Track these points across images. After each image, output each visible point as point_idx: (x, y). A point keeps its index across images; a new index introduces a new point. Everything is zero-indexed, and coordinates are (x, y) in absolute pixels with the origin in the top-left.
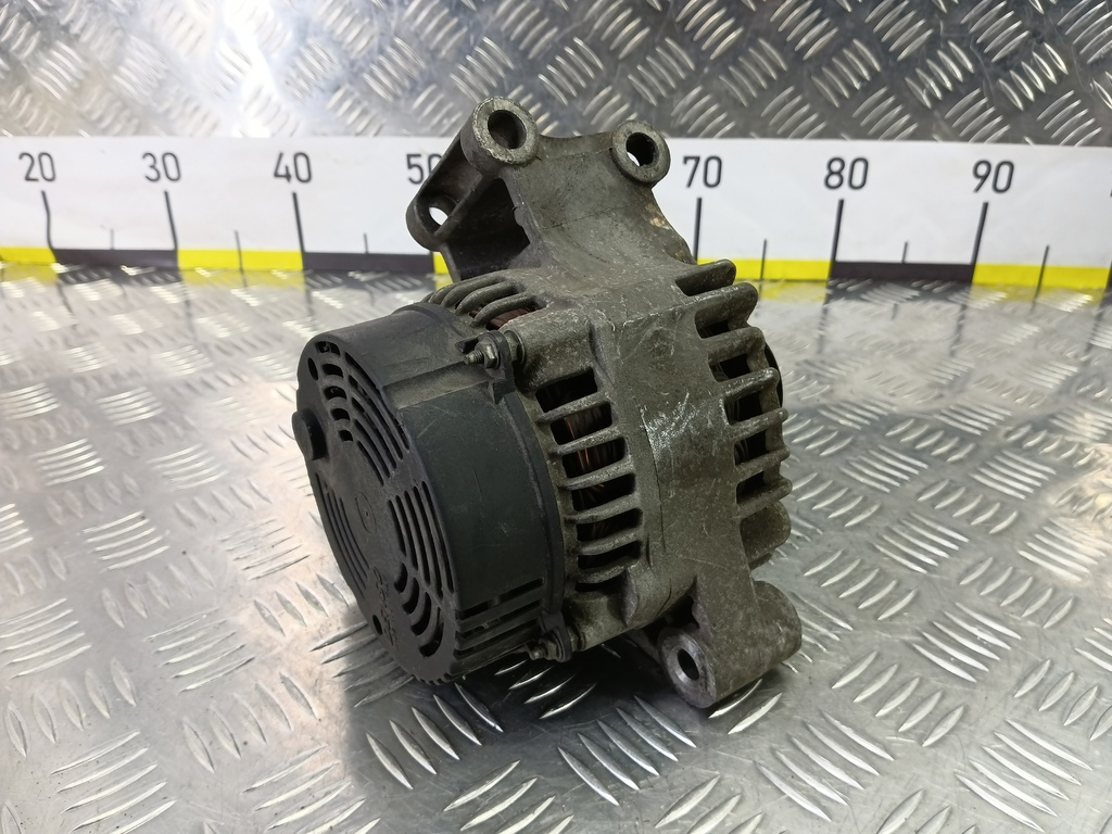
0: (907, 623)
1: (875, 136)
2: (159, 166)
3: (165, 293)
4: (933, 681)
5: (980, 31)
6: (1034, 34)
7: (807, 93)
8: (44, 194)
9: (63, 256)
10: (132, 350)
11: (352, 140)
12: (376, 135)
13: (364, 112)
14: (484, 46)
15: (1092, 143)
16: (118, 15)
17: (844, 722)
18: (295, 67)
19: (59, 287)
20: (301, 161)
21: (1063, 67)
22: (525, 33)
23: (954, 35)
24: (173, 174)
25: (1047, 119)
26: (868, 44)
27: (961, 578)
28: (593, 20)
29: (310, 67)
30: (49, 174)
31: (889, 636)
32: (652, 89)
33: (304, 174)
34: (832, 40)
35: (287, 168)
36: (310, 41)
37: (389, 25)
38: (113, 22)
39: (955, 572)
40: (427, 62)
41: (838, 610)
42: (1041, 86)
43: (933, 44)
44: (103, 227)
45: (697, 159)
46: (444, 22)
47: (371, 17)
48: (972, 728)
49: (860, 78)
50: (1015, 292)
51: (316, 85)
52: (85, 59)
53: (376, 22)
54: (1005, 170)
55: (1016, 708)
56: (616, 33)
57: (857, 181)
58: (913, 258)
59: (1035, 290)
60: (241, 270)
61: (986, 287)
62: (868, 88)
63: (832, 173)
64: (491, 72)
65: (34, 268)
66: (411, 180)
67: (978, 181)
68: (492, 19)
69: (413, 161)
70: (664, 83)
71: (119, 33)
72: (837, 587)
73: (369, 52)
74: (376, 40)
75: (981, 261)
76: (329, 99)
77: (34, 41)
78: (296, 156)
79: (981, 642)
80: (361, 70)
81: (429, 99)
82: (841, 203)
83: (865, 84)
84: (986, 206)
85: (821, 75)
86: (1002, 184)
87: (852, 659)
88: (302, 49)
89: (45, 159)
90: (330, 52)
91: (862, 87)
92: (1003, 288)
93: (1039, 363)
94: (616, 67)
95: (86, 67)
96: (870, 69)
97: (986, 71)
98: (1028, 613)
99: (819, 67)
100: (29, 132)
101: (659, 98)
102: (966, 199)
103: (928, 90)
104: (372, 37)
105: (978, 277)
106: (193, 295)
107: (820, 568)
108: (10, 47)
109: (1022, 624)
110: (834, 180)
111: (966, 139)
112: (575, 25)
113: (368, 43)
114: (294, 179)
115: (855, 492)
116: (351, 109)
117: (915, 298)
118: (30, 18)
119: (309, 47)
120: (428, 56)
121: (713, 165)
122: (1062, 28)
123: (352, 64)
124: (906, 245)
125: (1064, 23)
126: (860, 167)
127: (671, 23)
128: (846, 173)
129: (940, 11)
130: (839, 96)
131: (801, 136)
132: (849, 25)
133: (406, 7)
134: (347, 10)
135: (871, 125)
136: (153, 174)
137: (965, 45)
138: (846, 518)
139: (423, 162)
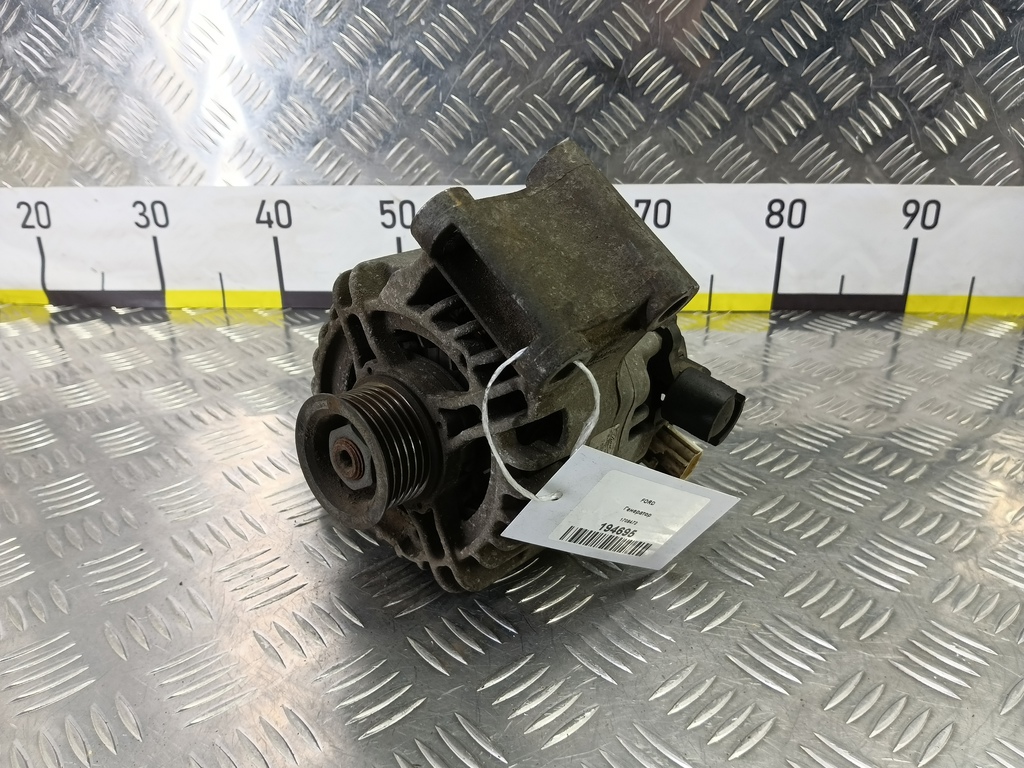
0: (888, 642)
1: (811, 180)
2: (149, 213)
3: (154, 332)
4: (920, 699)
5: (906, 83)
6: (956, 85)
7: (749, 142)
8: (39, 239)
9: (55, 297)
10: (125, 386)
11: (330, 189)
12: (351, 184)
13: (340, 164)
14: (451, 102)
15: (1010, 183)
16: (113, 75)
17: (840, 745)
18: (276, 122)
19: (52, 326)
20: (282, 208)
21: (982, 114)
22: (489, 90)
23: (883, 87)
24: (162, 221)
25: (969, 162)
26: (804, 96)
27: (933, 596)
28: (552, 78)
29: (291, 122)
30: (44, 222)
31: (872, 656)
32: (605, 140)
33: (284, 220)
34: (771, 92)
35: (268, 214)
36: (291, 98)
37: (364, 83)
38: (108, 81)
39: (926, 591)
40: (399, 118)
41: (820, 630)
42: (962, 131)
43: (864, 95)
44: (94, 270)
45: (648, 202)
46: (415, 80)
47: (348, 77)
48: (964, 747)
49: (797, 127)
50: (945, 319)
51: (295, 138)
52: (81, 115)
53: (351, 81)
54: (932, 208)
55: (1003, 725)
56: (572, 90)
57: (796, 220)
58: (849, 290)
59: (963, 318)
60: (225, 309)
61: (919, 316)
62: (805, 135)
63: (772, 213)
64: (459, 126)
65: (29, 308)
66: (384, 224)
68: (459, 77)
69: (386, 207)
70: (616, 133)
71: (112, 92)
72: (816, 608)
73: (346, 108)
74: (352, 97)
75: (912, 292)
76: (309, 151)
77: (34, 101)
78: (277, 204)
79: (960, 659)
80: (339, 125)
81: (401, 151)
82: (782, 240)
83: (802, 132)
84: (915, 241)
85: (761, 125)
86: (929, 221)
87: (839, 680)
88: (283, 105)
89: (41, 208)
90: (309, 108)
91: (798, 135)
92: (933, 317)
93: (975, 386)
94: (573, 120)
95: (82, 123)
96: (806, 118)
97: (913, 119)
98: (1000, 629)
99: (760, 117)
100: (25, 184)
101: (613, 148)
102: (897, 237)
103: (860, 136)
104: (348, 95)
105: (910, 307)
106: (179, 334)
107: (798, 589)
108: (12, 105)
109: (996, 640)
110: (775, 220)
111: (895, 181)
112: (535, 83)
113: (345, 98)
114: (275, 225)
115: (822, 514)
116: (328, 161)
117: (853, 327)
118: (31, 80)
119: (290, 104)
120: (400, 111)
121: (663, 207)
122: (980, 80)
123: (330, 120)
124: (843, 277)
125: (982, 75)
126: (798, 207)
127: (623, 80)
128: (785, 213)
129: (870, 65)
130: (778, 143)
131: (743, 180)
132: (787, 78)
133: (381, 67)
134: (324, 71)
135: (807, 169)
136: (143, 221)
137: (892, 96)
138: (817, 538)
139: (395, 208)
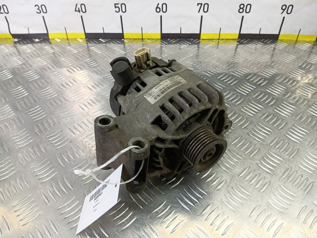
0: (257, 157)
2: (40, 9)
4: (263, 174)
8: (6, 17)
9: (14, 36)
19: (14, 45)
20: (83, 6)
24: (45, 11)
27: (271, 144)
30: (6, 12)
33: (84, 10)
35: (79, 8)
39: (269, 142)
41: (240, 154)
44: (25, 27)
45: (202, 4)
48: (271, 187)
54: (291, 7)
55: (282, 181)
57: (248, 11)
58: (262, 33)
60: (67, 39)
61: (282, 41)
63: (240, 8)
65: (6, 39)
66: (116, 11)
67: (282, 11)
69: (117, 6)
72: (240, 147)
78: (81, 5)
79: (275, 163)
82: (243, 17)
84: (284, 18)
86: (289, 12)
87: (243, 169)
89: (4, 7)
92: (286, 42)
98: (287, 153)
102: (278, 16)
105: (280, 38)
106: (56, 50)
107: (236, 141)
109: (285, 157)
110: (241, 10)
114: (81, 12)
115: (244, 117)
121: (206, 6)
124: (261, 29)
126: (249, 6)
128: (245, 8)
136: (39, 11)
139: (119, 6)
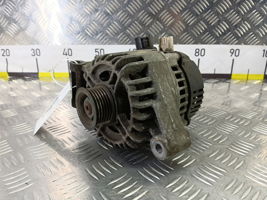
0: (226, 143)
1: (206, 44)
2: (35, 52)
3: (35, 82)
4: (235, 155)
5: (230, 19)
6: (242, 19)
7: (190, 34)
8: (6, 59)
9: (10, 74)
11: (82, 45)
12: (88, 44)
13: (85, 39)
14: (114, 23)
15: (258, 44)
16: (27, 16)
17: (213, 164)
18: (69, 28)
19: (9, 81)
20: (70, 51)
21: (249, 27)
22: (123, 20)
23: (224, 20)
24: (38, 54)
25: (247, 39)
26: (204, 22)
27: (238, 134)
28: (139, 17)
29: (73, 28)
30: (8, 54)
31: (222, 146)
32: (153, 33)
33: (70, 54)
34: (195, 21)
35: (66, 52)
36: (73, 22)
37: (92, 18)
38: (26, 18)
39: (237, 133)
40: (100, 27)
41: (208, 141)
42: (245, 31)
43: (219, 22)
44: (21, 67)
46: (104, 18)
47: (87, 17)
48: (247, 165)
49: (202, 30)
50: (242, 80)
51: (74, 33)
52: (19, 27)
53: (88, 18)
54: (237, 51)
55: (257, 161)
56: (145, 20)
57: (203, 54)
58: (216, 73)
59: (246, 80)
61: (235, 79)
62: (204, 32)
63: (196, 52)
64: (116, 29)
65: (3, 77)
66: (96, 55)
67: (231, 54)
68: (116, 17)
69: (97, 50)
70: (156, 31)
71: (27, 21)
72: (207, 136)
73: (87, 25)
74: (88, 22)
75: (233, 73)
76: (77, 36)
77: (7, 23)
78: (68, 50)
79: (246, 147)
80: (85, 29)
81: (101, 36)
82: (199, 60)
83: (204, 31)
84: (233, 60)
85: (193, 29)
86: (237, 54)
87: (213, 151)
88: (71, 24)
89: (7, 51)
90: (77, 25)
91: (203, 32)
92: (239, 79)
94: (145, 28)
95: (19, 29)
96: (205, 28)
97: (232, 28)
98: (256, 141)
99: (193, 27)
100: (4, 44)
101: (155, 35)
102: (229, 59)
103: (218, 32)
104: (87, 21)
105: (232, 77)
106: (41, 82)
107: (203, 132)
108: (1, 24)
109: (255, 143)
110: (197, 54)
111: (228, 44)
112: (135, 18)
113: (86, 22)
114: (68, 55)
115: (209, 118)
116: (82, 38)
117: (218, 82)
118: (6, 17)
119: (72, 24)
120: (101, 26)
122: (249, 18)
123: (83, 28)
124: (215, 69)
125: (249, 17)
126: (203, 51)
127: (158, 18)
128: (200, 52)
129: (220, 14)
130: (198, 34)
131: (189, 44)
132: (199, 17)
133: (96, 14)
134: (81, 15)
135: (205, 41)
136: (33, 54)
137: (226, 22)
138: (207, 123)
139: (99, 51)
